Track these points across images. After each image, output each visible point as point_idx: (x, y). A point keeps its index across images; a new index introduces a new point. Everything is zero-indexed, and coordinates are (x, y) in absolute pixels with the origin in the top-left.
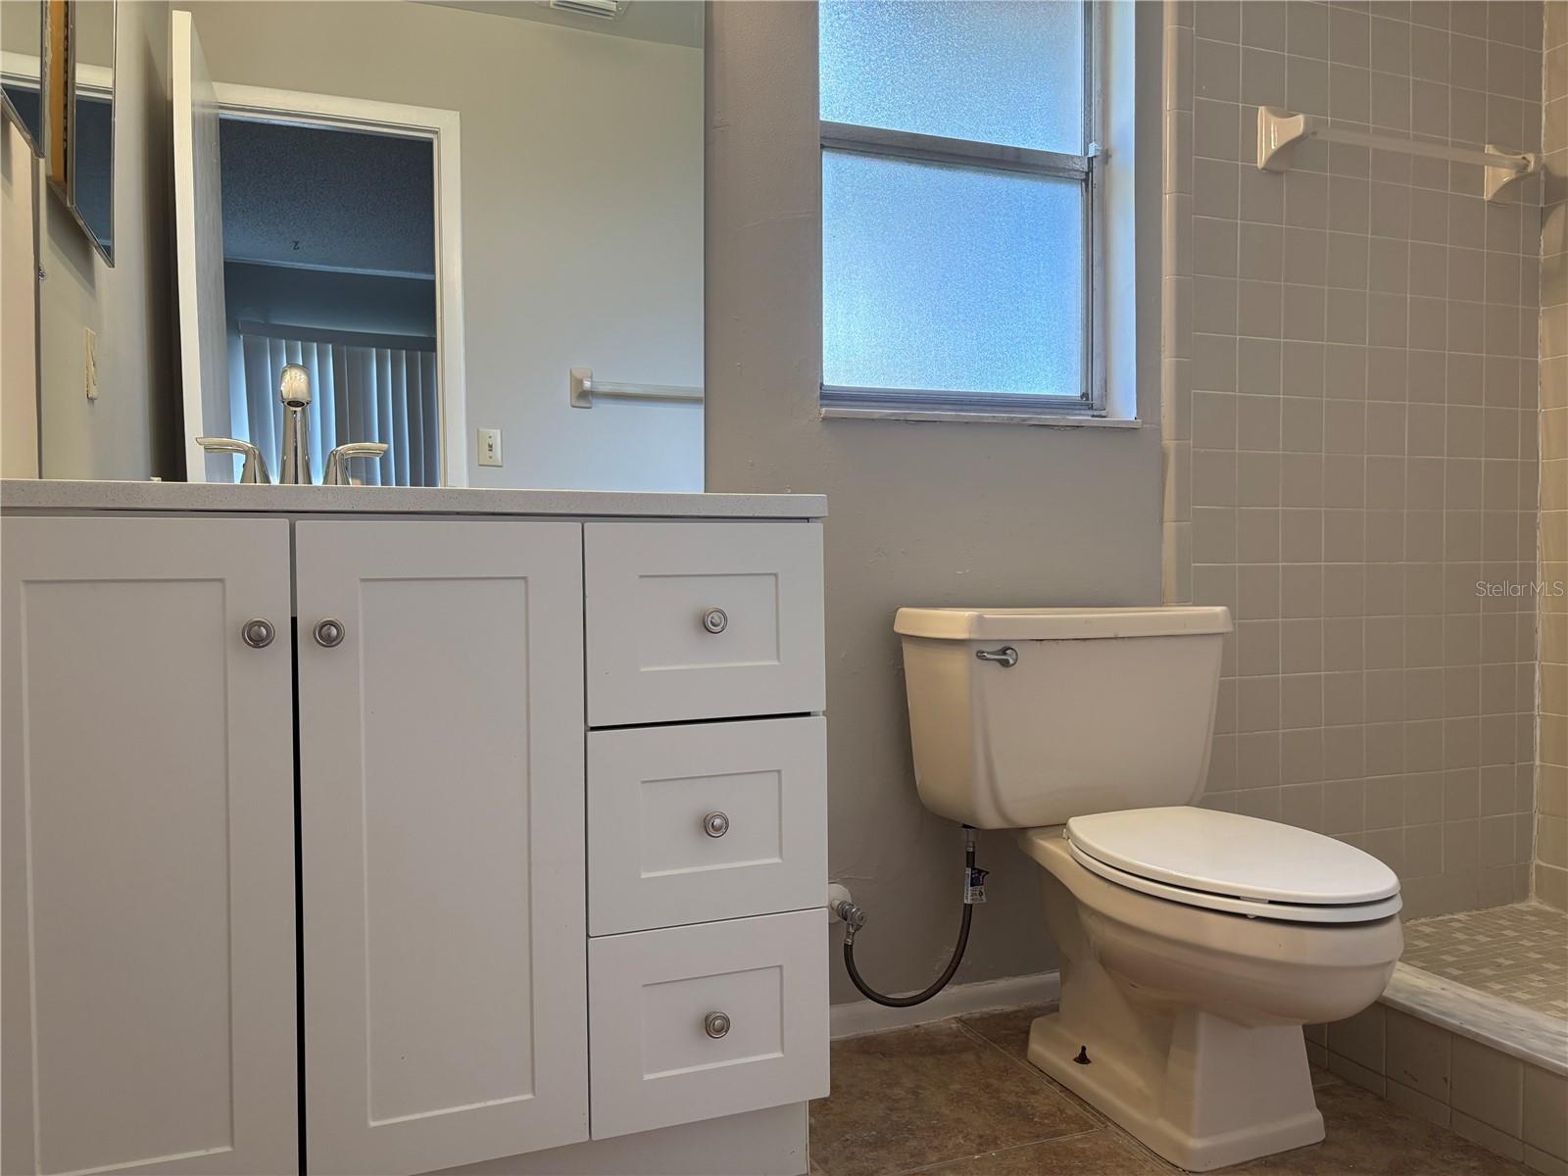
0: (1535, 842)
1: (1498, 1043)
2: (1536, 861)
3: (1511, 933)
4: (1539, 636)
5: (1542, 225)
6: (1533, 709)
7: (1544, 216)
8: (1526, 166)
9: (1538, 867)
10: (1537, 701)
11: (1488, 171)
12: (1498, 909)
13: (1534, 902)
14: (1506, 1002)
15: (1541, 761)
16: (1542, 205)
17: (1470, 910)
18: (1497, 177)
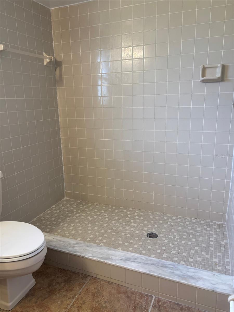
0: (65, 188)
1: (64, 251)
2: (65, 191)
3: (62, 208)
4: (62, 151)
5: (56, 70)
6: (62, 165)
7: (56, 69)
8: (52, 59)
9: (66, 192)
10: (63, 163)
11: (45, 60)
12: (60, 202)
13: (65, 198)
14: (64, 238)
15: (65, 173)
16: (55, 66)
17: (55, 204)
18: (46, 61)
